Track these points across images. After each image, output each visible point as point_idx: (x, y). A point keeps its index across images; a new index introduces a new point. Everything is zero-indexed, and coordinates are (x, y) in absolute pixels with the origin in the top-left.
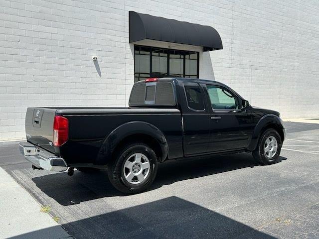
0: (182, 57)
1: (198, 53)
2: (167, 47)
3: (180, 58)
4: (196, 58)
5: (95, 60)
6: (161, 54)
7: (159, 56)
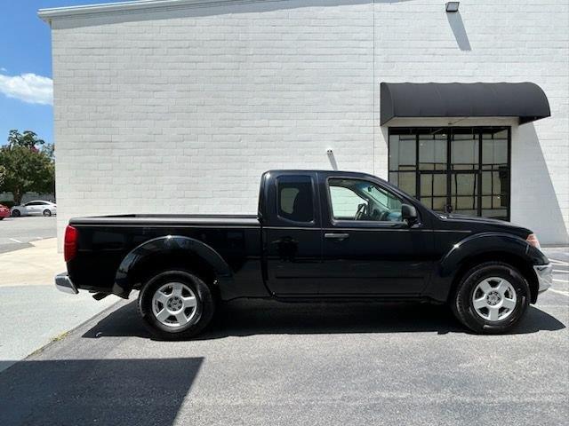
0: (477, 136)
1: (509, 128)
2: (446, 125)
3: (474, 139)
4: (506, 137)
5: (330, 153)
6: (437, 136)
7: (434, 139)
